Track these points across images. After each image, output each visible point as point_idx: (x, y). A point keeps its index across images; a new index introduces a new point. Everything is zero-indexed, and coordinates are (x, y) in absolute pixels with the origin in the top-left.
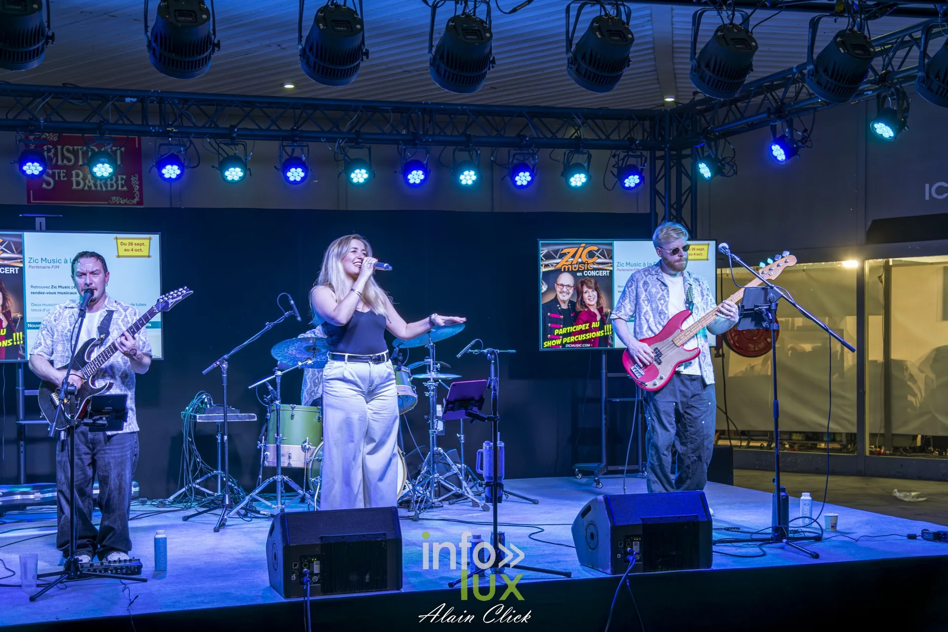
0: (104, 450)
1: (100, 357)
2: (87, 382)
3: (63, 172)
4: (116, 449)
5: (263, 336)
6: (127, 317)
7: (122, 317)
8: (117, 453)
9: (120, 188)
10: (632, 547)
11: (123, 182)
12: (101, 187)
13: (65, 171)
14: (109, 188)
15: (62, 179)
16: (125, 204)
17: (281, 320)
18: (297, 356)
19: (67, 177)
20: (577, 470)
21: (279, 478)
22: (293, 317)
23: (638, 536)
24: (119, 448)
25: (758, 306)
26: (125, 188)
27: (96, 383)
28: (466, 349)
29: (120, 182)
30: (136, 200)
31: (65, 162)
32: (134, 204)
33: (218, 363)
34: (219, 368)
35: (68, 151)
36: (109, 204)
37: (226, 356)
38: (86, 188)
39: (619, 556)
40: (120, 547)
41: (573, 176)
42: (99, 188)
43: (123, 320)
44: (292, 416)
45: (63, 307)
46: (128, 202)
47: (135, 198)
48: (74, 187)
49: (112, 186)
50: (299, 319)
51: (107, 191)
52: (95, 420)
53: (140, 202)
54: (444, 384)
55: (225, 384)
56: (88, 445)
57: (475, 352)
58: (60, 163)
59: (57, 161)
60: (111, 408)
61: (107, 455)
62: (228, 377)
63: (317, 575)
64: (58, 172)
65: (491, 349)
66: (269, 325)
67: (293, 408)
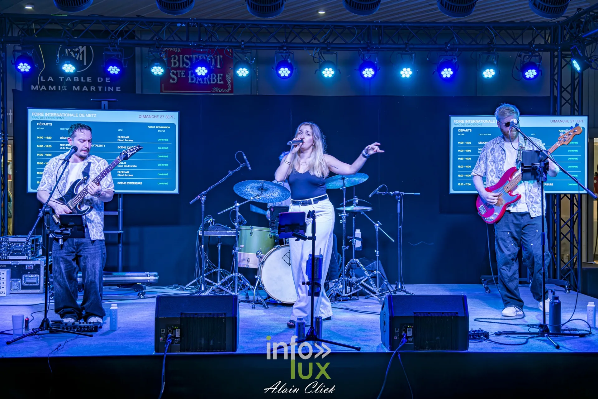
0: (84, 249)
1: (84, 191)
2: (77, 206)
3: (183, 72)
4: (92, 248)
5: (227, 179)
6: (100, 166)
7: (97, 166)
8: (93, 251)
9: (219, 82)
10: (406, 332)
11: (221, 78)
12: (207, 81)
13: (184, 71)
14: (212, 82)
15: (182, 76)
16: (222, 92)
17: (238, 169)
18: (250, 192)
19: (185, 76)
20: (483, 279)
21: (236, 274)
22: (246, 168)
23: (411, 325)
24: (94, 248)
25: (534, 164)
26: (222, 82)
27: (82, 208)
28: (377, 191)
29: (219, 78)
30: (229, 89)
31: (184, 65)
32: (227, 93)
33: (199, 197)
34: (199, 200)
35: (187, 58)
36: (212, 92)
37: (203, 193)
38: (197, 82)
39: (396, 338)
40: (96, 313)
41: (485, 70)
42: (205, 82)
43: (97, 168)
44: (251, 233)
45: (58, 159)
46: (223, 91)
47: (228, 88)
48: (190, 81)
49: (214, 81)
50: (250, 168)
51: (210, 84)
52: (62, 231)
53: (231, 91)
54: (366, 216)
55: (203, 211)
56: (74, 246)
57: (383, 194)
58: (181, 66)
59: (179, 64)
60: (74, 223)
61: (86, 252)
62: (205, 206)
63: (178, 338)
64: (180, 72)
65: (397, 192)
66: (230, 173)
67: (252, 228)
